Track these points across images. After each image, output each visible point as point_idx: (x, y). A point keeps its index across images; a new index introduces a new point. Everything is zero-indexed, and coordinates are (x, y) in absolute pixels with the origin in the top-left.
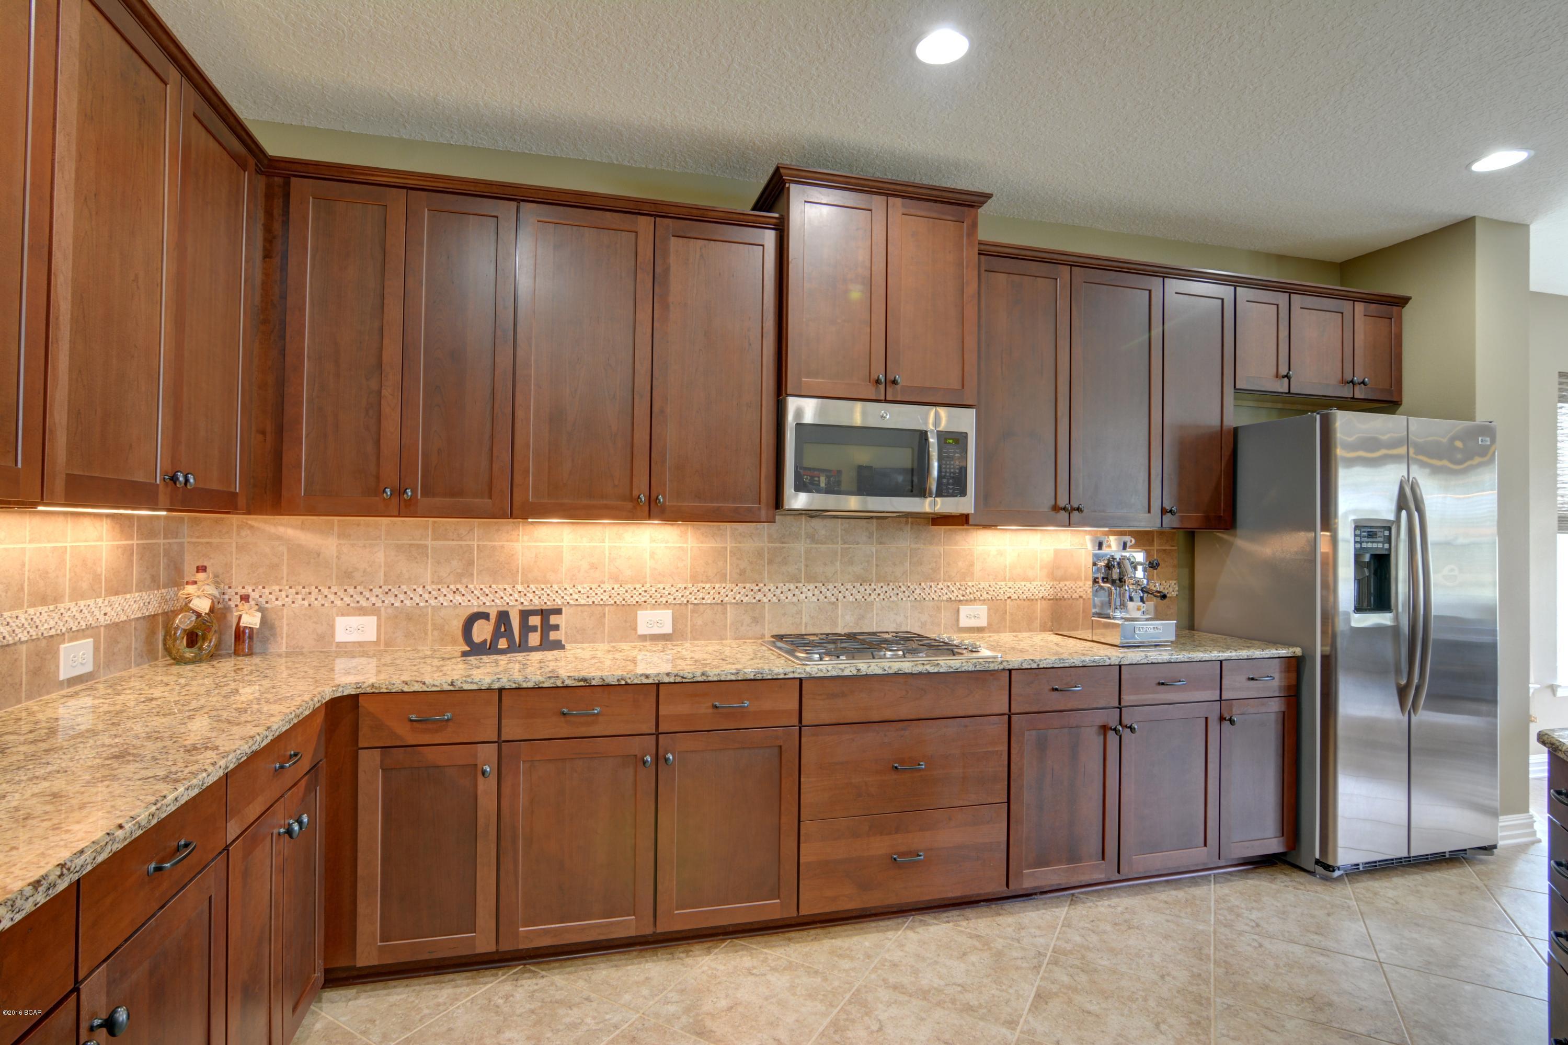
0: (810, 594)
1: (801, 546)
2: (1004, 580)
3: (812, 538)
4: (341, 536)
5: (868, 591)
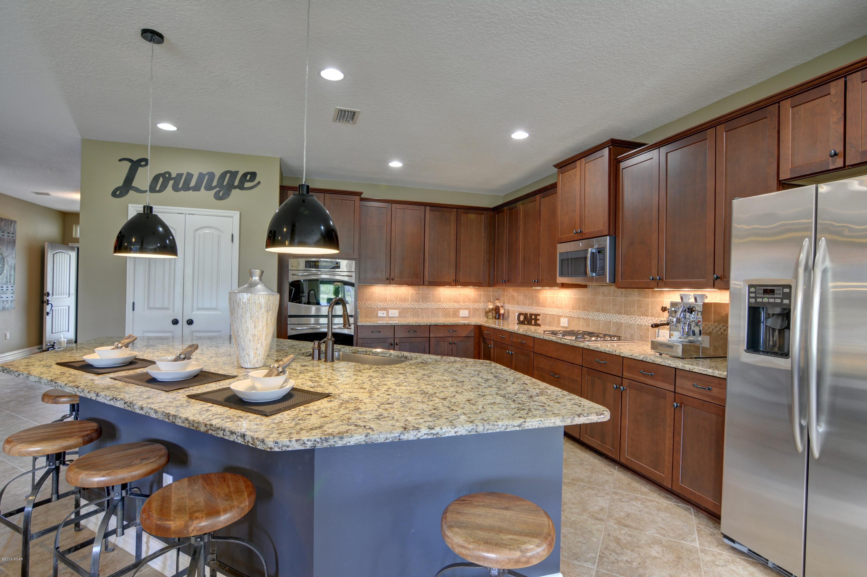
1: (600, 297)
5: (621, 318)
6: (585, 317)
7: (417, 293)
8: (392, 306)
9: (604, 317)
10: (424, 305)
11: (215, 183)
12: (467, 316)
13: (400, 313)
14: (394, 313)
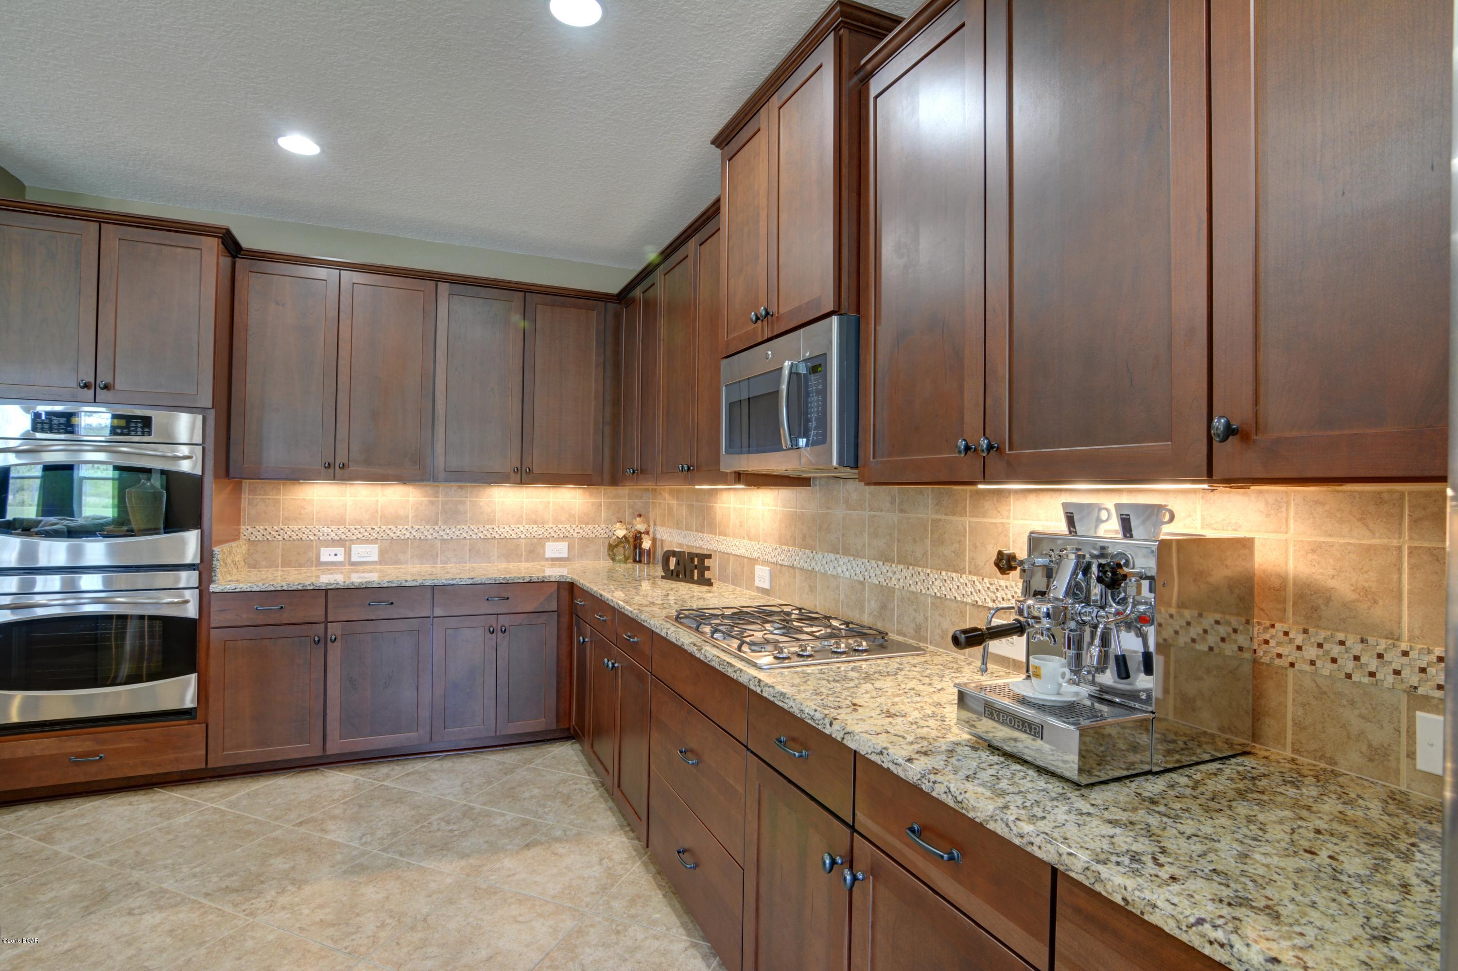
6: (805, 566)
7: (432, 503)
8: (360, 536)
9: (850, 567)
10: (451, 532)
12: (565, 555)
13: (382, 553)
14: (361, 552)
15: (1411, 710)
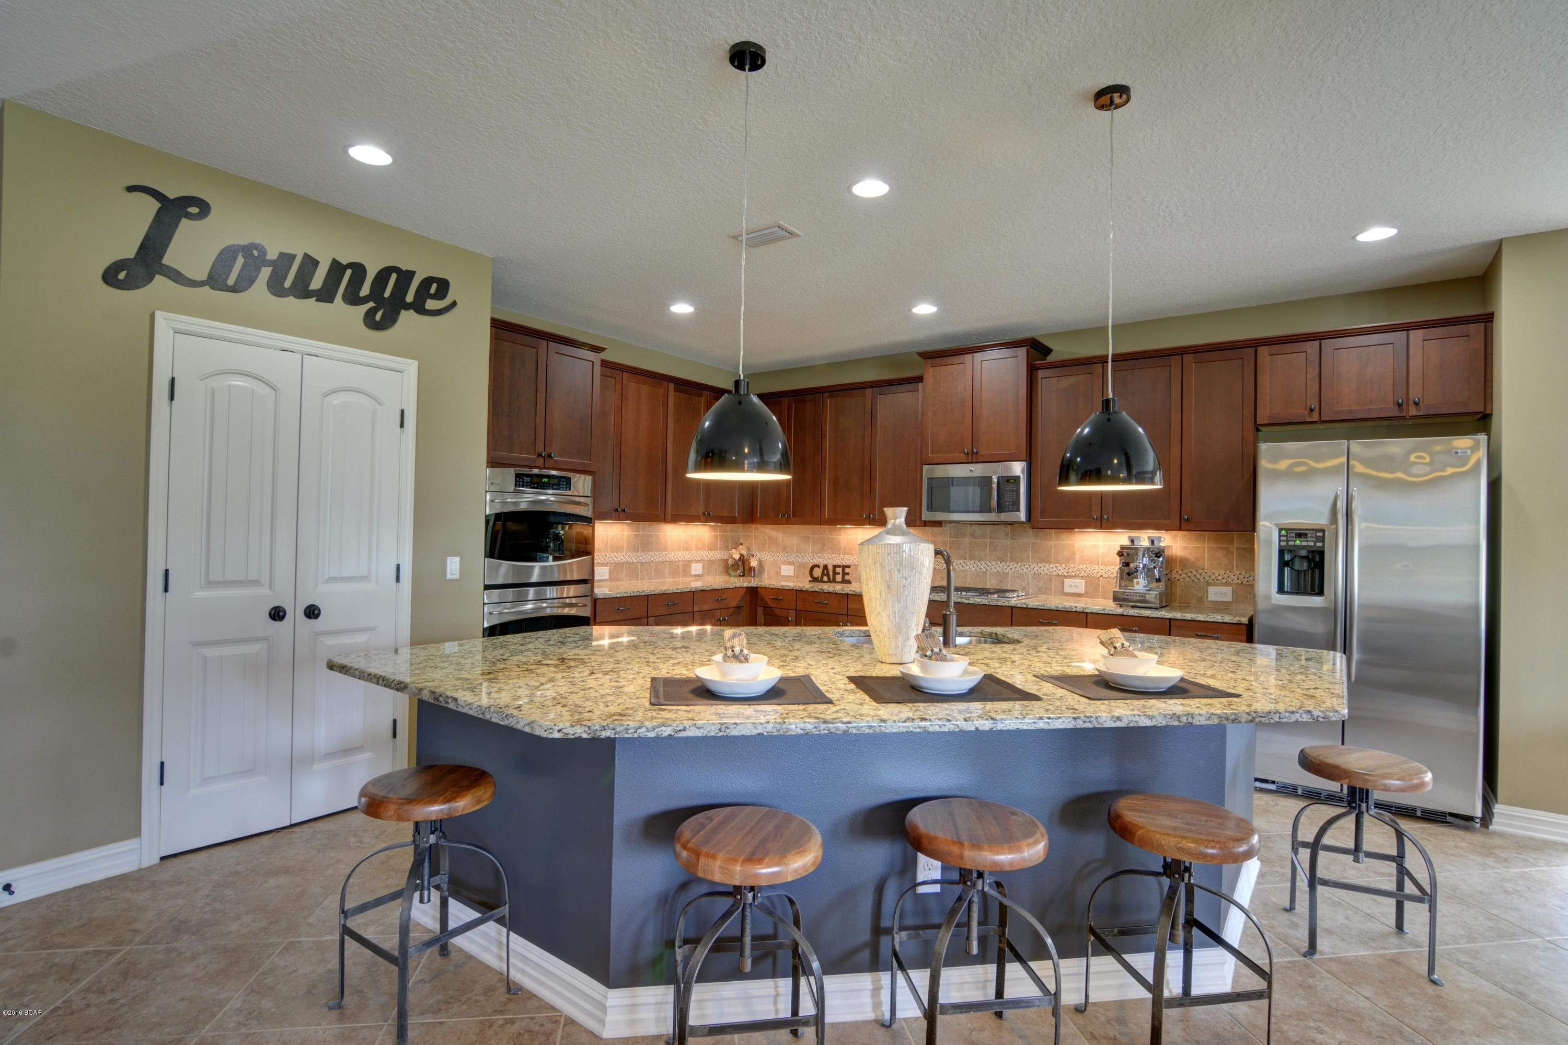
0: (971, 566)
1: (967, 540)
2: (1098, 564)
3: (973, 535)
4: (784, 532)
5: (1005, 567)
7: (636, 536)
8: (599, 560)
9: (975, 565)
10: (644, 557)
11: (365, 291)
13: (611, 573)
14: (602, 572)
15: (1207, 586)
